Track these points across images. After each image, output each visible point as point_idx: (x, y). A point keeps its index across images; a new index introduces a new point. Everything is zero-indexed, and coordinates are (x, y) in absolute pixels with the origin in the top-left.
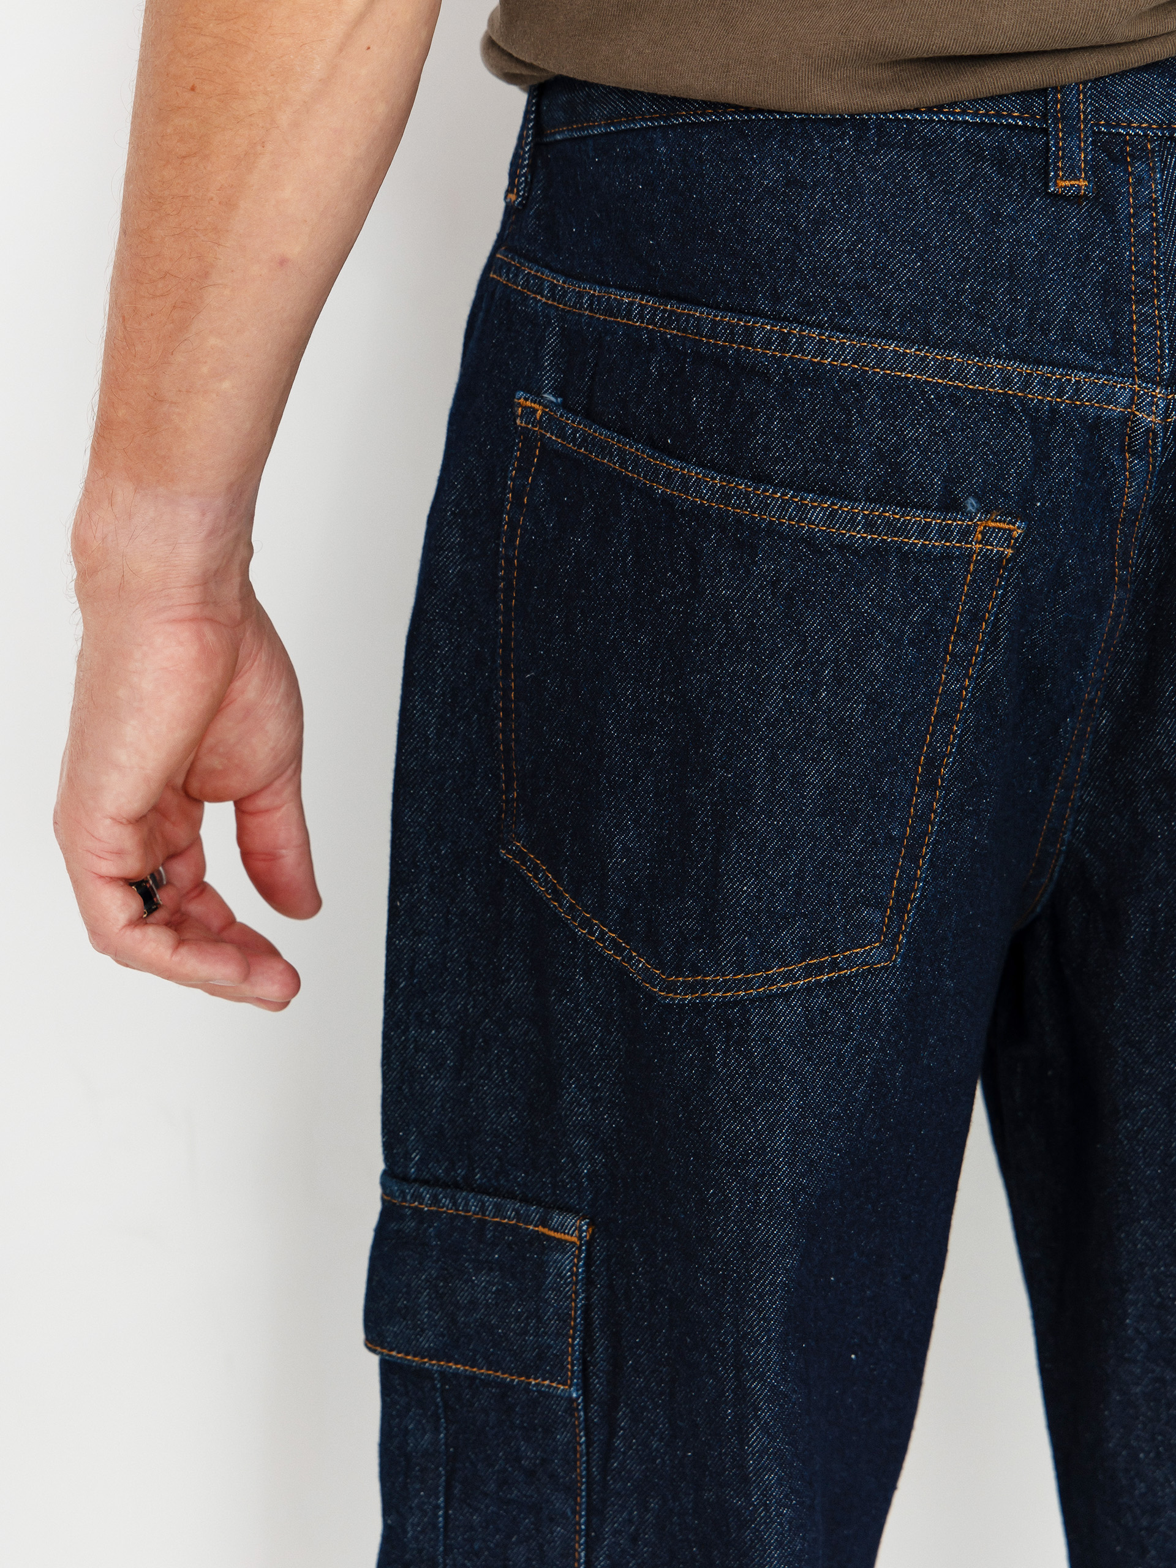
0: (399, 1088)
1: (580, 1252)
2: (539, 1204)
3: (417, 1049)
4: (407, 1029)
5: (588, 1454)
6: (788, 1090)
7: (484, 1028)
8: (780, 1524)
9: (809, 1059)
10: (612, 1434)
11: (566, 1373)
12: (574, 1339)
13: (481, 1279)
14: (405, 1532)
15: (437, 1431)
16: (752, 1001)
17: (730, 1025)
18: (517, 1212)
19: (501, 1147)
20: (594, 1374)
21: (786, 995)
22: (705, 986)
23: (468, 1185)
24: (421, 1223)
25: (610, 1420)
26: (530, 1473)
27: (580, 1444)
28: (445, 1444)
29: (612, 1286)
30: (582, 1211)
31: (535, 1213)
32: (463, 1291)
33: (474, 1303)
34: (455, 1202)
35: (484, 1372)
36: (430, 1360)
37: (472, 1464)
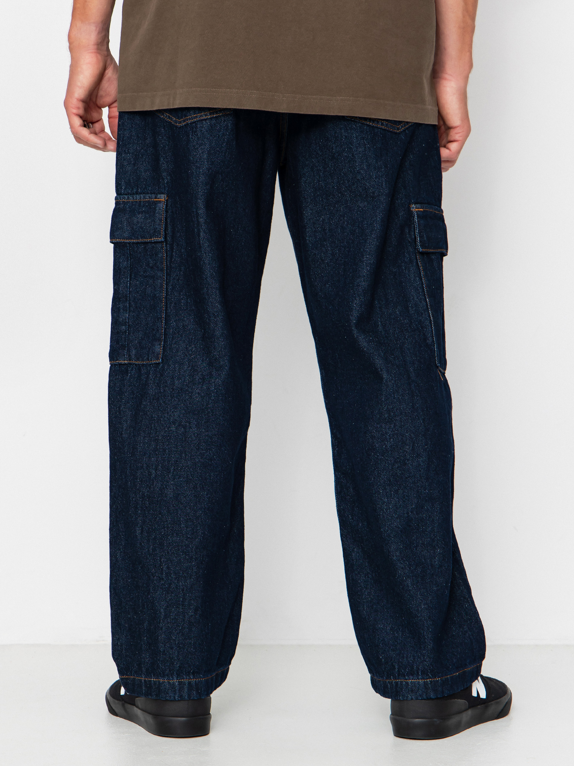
0: (120, 170)
1: (165, 203)
2: (154, 193)
3: (124, 160)
4: (122, 155)
5: (166, 259)
6: (207, 143)
8: (209, 258)
9: (211, 136)
10: (173, 252)
11: (161, 235)
12: (163, 225)
13: (140, 216)
14: (119, 289)
15: (128, 261)
16: (198, 121)
17: (193, 128)
18: (149, 196)
19: (145, 182)
20: (168, 236)
21: (205, 120)
22: (188, 120)
23: (137, 193)
24: (125, 205)
25: (172, 248)
26: (152, 268)
27: (164, 256)
28: (130, 264)
29: (172, 212)
30: (165, 193)
31: (153, 196)
32: (135, 220)
33: (138, 222)
34: (133, 198)
35: (140, 240)
36: (126, 240)
37: (137, 268)
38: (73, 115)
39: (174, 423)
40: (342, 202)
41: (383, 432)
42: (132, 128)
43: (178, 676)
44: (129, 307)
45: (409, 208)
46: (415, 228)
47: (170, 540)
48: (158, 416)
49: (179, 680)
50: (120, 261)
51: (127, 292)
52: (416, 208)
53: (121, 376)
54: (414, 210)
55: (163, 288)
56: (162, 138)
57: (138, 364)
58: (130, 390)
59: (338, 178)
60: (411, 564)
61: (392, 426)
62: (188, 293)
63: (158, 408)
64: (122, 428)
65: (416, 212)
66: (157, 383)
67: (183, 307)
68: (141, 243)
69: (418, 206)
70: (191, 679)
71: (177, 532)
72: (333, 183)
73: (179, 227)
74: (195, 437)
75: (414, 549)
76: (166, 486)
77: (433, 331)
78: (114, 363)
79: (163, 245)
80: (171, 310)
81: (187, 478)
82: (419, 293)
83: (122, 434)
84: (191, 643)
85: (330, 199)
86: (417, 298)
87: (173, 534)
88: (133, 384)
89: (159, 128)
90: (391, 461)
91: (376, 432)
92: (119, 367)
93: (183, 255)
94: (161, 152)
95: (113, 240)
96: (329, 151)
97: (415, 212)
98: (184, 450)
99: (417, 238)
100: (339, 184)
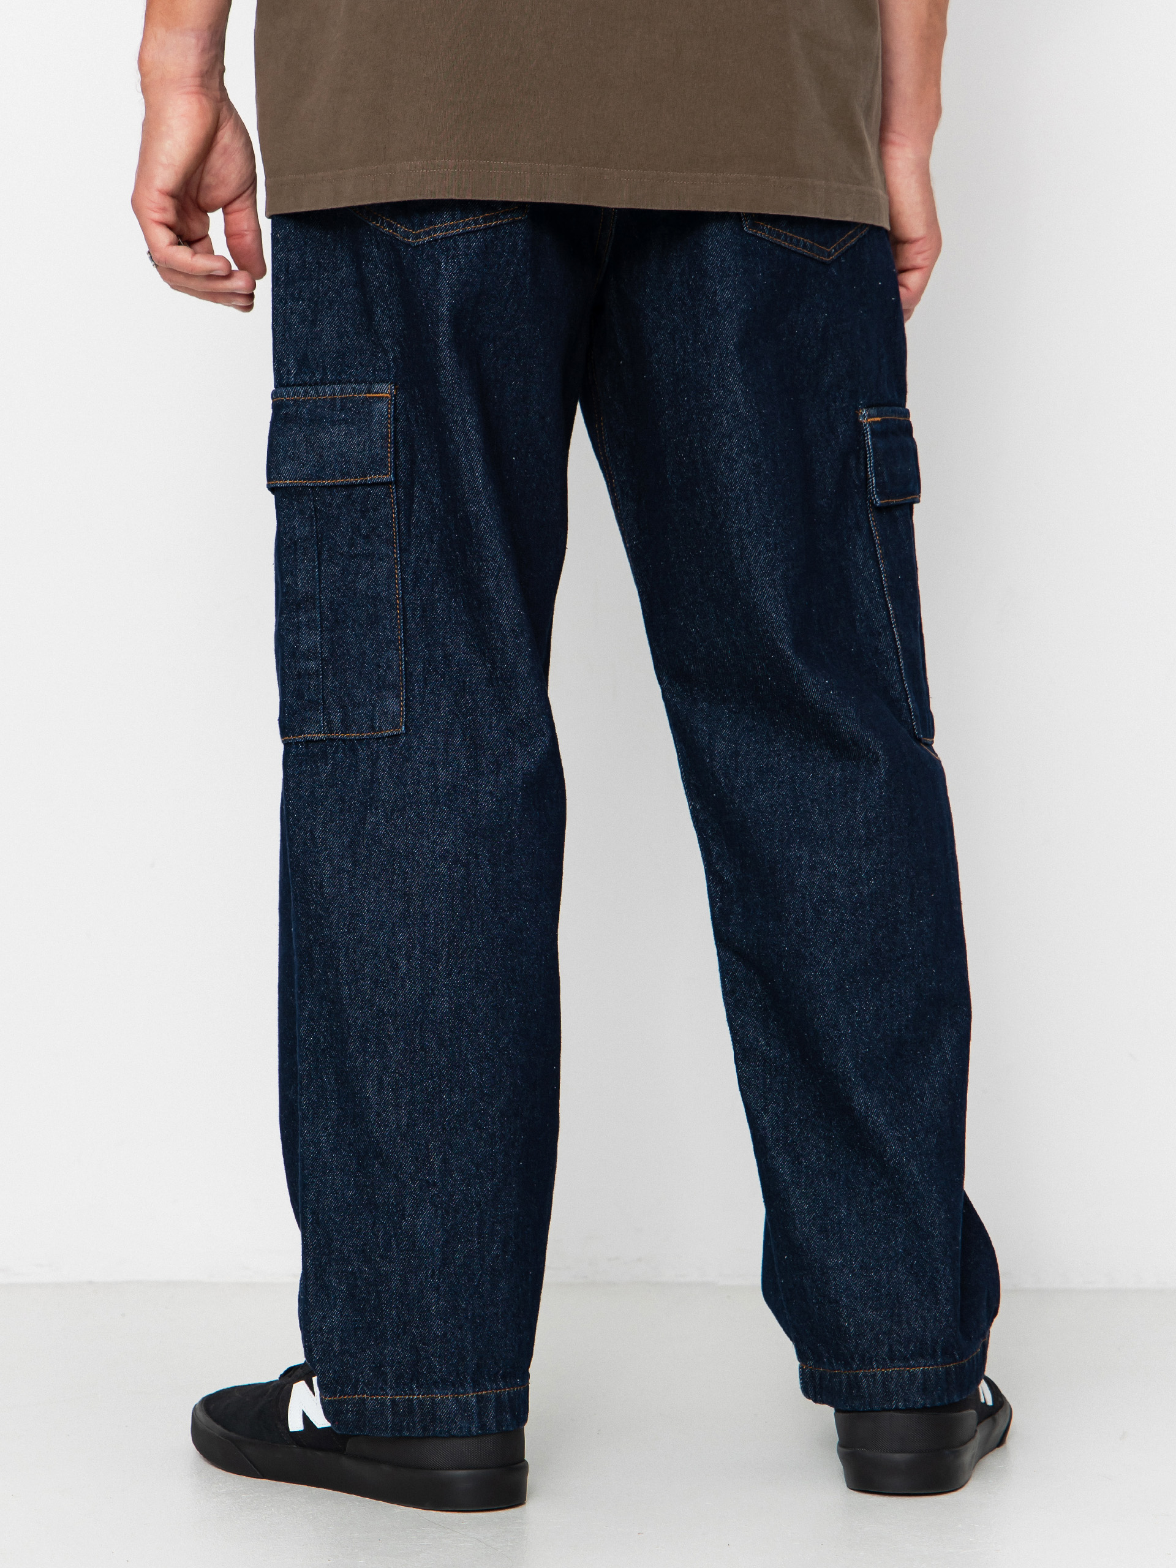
1: (391, 402)
2: (366, 383)
3: (292, 313)
4: (286, 302)
5: (398, 518)
7: (329, 297)
10: (412, 502)
11: (388, 468)
12: (391, 449)
13: (335, 430)
14: (297, 585)
15: (311, 525)
16: (460, 235)
17: (448, 249)
18: (354, 389)
20: (402, 472)
21: (474, 232)
22: (435, 231)
23: (323, 382)
24: (299, 407)
25: (410, 497)
26: (367, 537)
27: (394, 513)
28: (316, 532)
29: (408, 419)
30: (390, 379)
31: (364, 387)
32: (325, 438)
33: (332, 444)
34: (317, 393)
35: (339, 481)
36: (308, 481)
37: (333, 538)
38: (154, 225)
39: (444, 857)
40: (726, 406)
41: (855, 867)
42: (306, 247)
43: (477, 1384)
44: (320, 621)
45: (856, 416)
46: (867, 458)
47: (446, 1102)
48: (406, 845)
49: (478, 1392)
50: (294, 526)
51: (314, 589)
52: (870, 416)
53: (311, 766)
54: (865, 421)
55: (396, 579)
56: (376, 268)
57: (350, 740)
58: (334, 794)
59: (721, 355)
60: (916, 1129)
61: (874, 853)
62: (450, 587)
63: (406, 828)
64: (322, 874)
65: (870, 424)
66: (398, 777)
67: (442, 618)
68: (341, 486)
69: (873, 411)
70: (500, 1389)
71: (461, 1084)
72: (711, 366)
73: (424, 451)
74: (488, 884)
75: (916, 1100)
76: (433, 991)
77: (902, 670)
78: (294, 739)
79: (391, 488)
80: (417, 624)
81: (476, 970)
82: (874, 592)
83: (321, 887)
84: (496, 1314)
85: (703, 399)
86: (871, 602)
87: (452, 1090)
88: (342, 782)
89: (367, 247)
90: (869, 924)
91: (839, 866)
92: (307, 747)
93: (435, 509)
94: (377, 297)
95: (278, 482)
96: (707, 297)
97: (867, 426)
98: (468, 913)
99: (872, 478)
100: (722, 369)
